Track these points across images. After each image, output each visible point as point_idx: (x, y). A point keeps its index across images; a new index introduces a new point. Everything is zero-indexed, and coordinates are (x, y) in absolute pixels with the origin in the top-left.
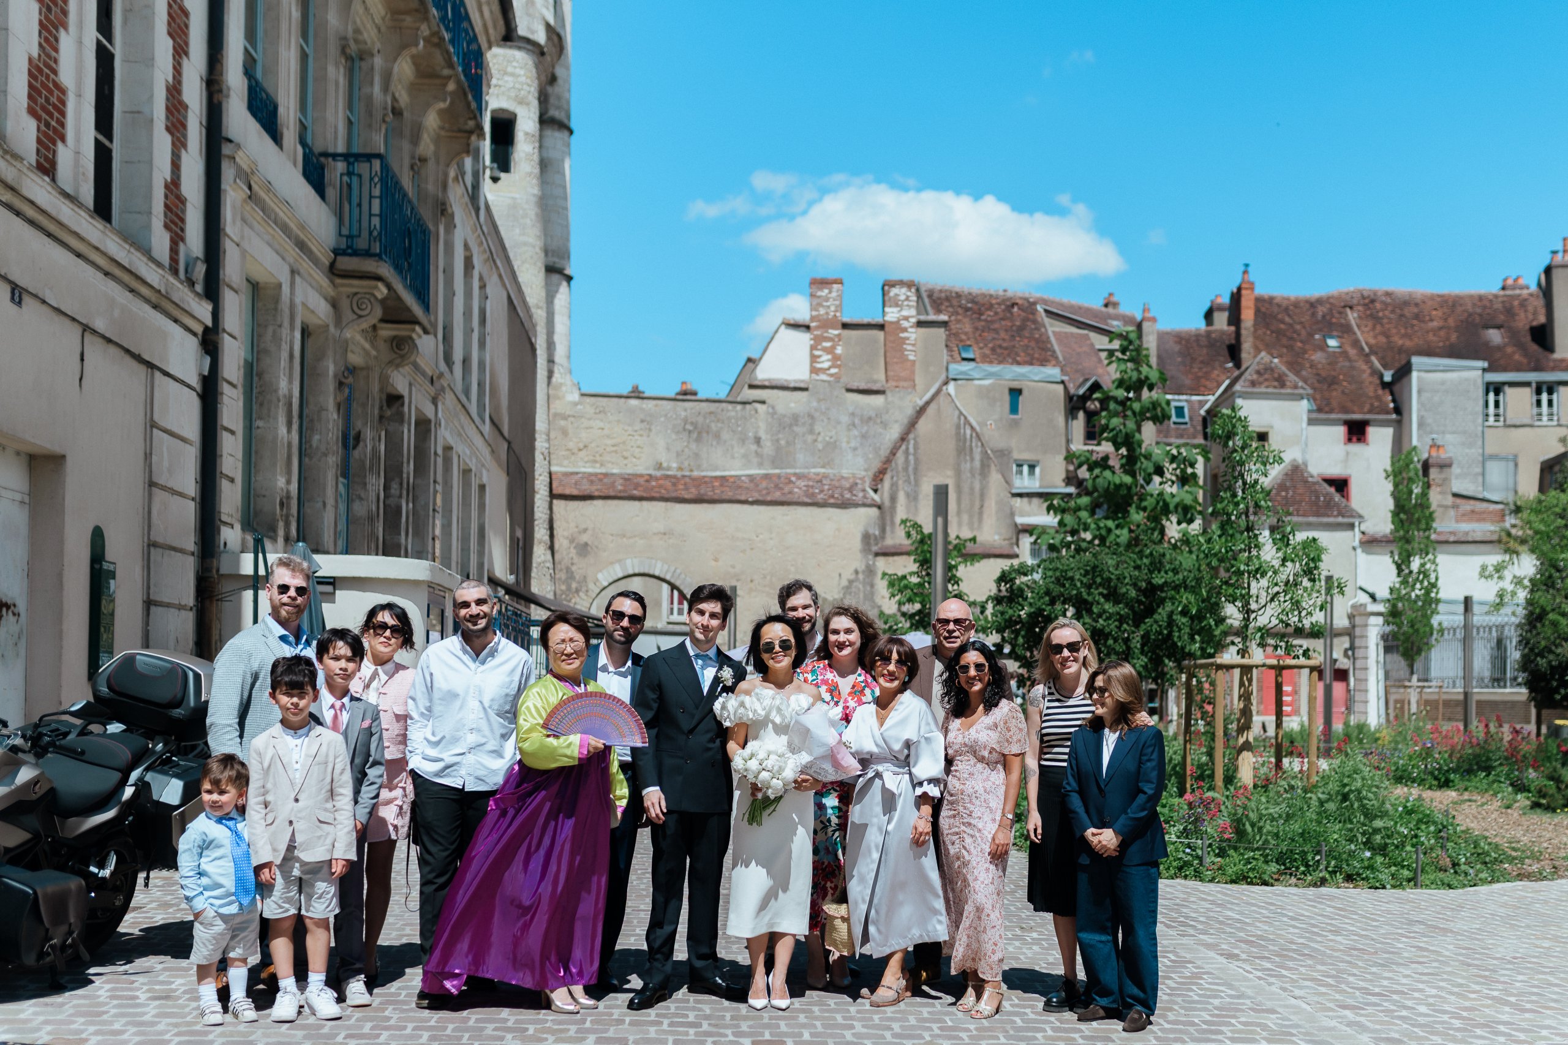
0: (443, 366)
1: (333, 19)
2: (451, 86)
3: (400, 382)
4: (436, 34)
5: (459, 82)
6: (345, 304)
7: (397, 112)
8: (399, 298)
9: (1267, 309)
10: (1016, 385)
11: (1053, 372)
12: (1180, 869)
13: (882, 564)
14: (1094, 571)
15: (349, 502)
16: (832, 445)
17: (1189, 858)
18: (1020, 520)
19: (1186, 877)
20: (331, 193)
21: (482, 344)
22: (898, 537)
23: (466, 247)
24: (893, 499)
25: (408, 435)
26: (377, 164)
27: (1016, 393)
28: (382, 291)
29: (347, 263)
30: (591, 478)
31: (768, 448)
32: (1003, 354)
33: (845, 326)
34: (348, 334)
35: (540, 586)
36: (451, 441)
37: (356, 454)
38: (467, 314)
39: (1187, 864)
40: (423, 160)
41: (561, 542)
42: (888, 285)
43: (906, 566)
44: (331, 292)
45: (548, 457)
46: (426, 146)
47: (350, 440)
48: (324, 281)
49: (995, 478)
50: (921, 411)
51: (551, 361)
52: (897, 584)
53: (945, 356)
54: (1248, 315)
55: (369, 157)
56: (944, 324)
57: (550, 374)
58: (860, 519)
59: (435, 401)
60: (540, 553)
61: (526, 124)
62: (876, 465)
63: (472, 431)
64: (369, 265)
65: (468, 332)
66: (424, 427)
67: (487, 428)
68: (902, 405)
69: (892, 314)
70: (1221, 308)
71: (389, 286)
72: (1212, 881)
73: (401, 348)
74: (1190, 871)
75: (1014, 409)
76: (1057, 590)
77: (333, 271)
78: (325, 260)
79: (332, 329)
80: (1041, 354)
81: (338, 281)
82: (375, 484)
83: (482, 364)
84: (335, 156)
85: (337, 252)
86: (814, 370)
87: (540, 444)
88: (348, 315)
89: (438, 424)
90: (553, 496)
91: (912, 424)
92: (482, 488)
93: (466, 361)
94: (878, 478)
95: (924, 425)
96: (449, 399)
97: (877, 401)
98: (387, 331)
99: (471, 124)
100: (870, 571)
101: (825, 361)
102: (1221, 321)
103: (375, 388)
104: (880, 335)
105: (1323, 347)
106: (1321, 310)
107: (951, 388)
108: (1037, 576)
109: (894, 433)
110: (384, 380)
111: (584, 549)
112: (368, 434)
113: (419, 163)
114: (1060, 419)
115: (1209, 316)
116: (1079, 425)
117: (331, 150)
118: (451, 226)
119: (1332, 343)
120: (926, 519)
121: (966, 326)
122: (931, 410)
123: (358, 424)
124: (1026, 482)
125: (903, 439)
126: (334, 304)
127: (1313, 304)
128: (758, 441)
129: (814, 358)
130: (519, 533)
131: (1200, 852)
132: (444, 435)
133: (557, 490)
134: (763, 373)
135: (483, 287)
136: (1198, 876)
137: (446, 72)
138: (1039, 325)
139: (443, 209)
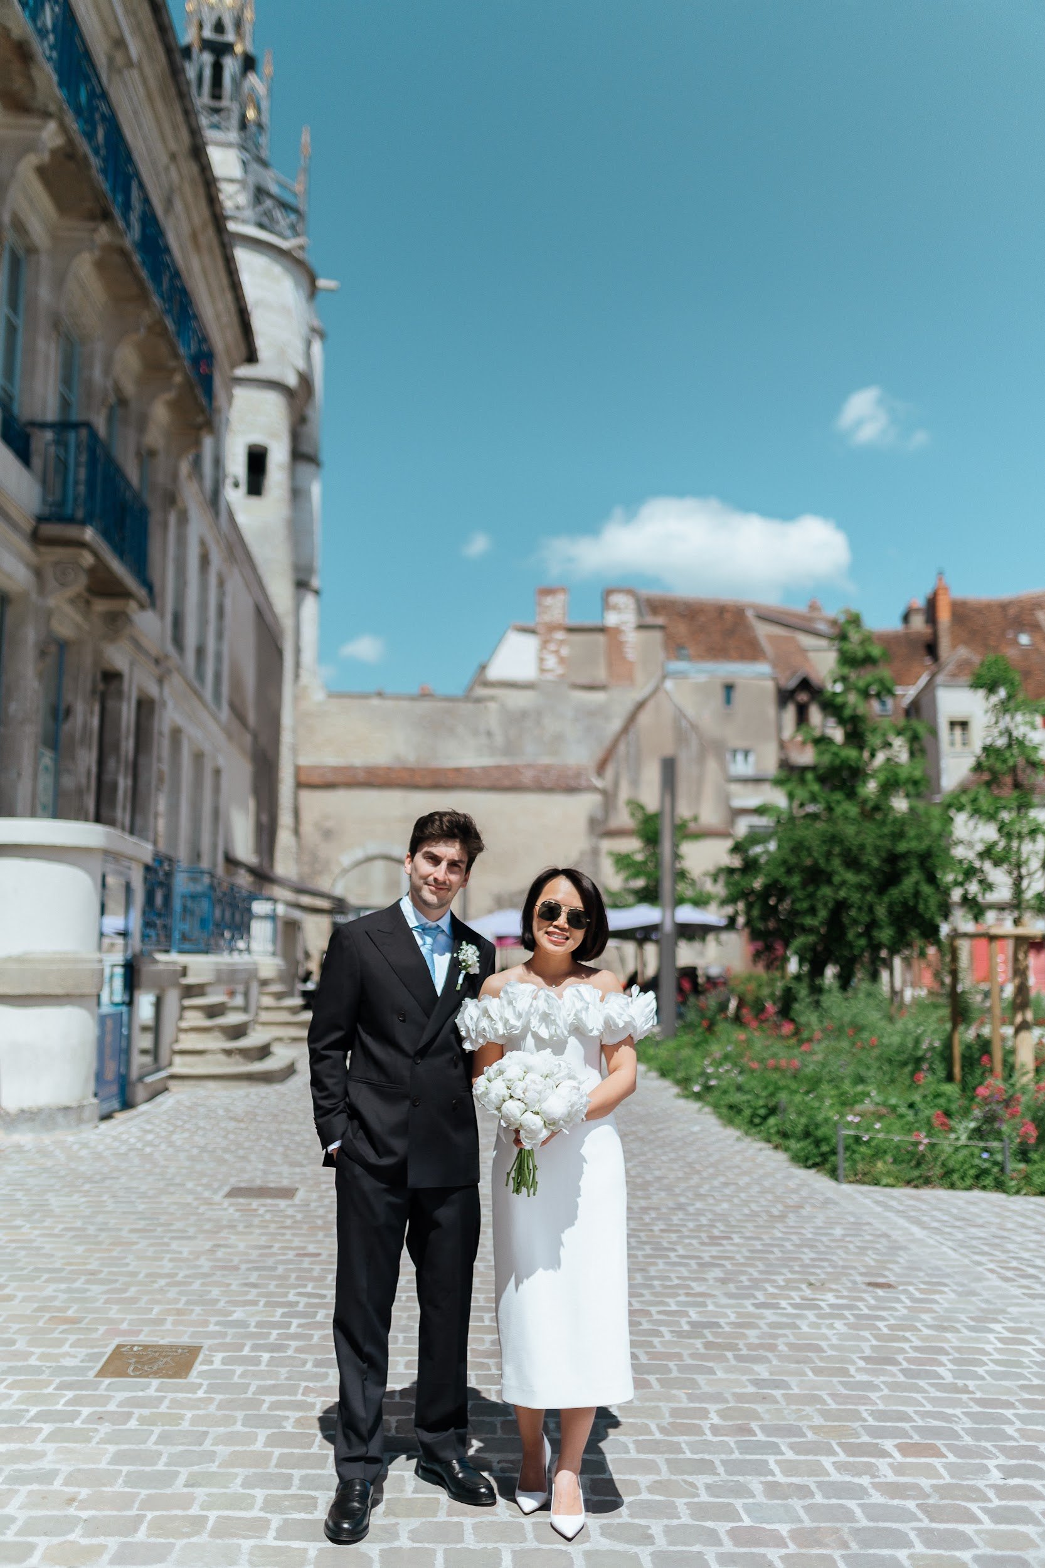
0: (170, 648)
1: (44, 293)
2: (178, 378)
3: (119, 657)
4: (160, 322)
5: (186, 375)
6: (49, 574)
7: (122, 402)
8: (108, 570)
9: (962, 613)
10: (729, 681)
11: (764, 668)
12: (977, 1177)
13: (607, 845)
14: (833, 839)
15: (57, 774)
16: (559, 738)
17: (986, 1165)
18: (738, 803)
19: (984, 1188)
20: (37, 461)
21: (220, 636)
22: (623, 818)
23: (203, 543)
24: (616, 784)
25: (127, 713)
26: (84, 432)
27: (729, 688)
28: (88, 559)
29: (51, 530)
30: (336, 769)
31: (499, 740)
32: (717, 652)
33: (571, 630)
34: (51, 602)
35: (284, 866)
36: (180, 720)
37: (66, 727)
38: (203, 605)
39: (984, 1172)
40: (152, 453)
41: (307, 828)
42: (609, 592)
43: (632, 846)
44: (33, 558)
45: (295, 750)
46: (155, 437)
47: (59, 713)
48: (25, 547)
49: (712, 765)
50: (640, 706)
51: (297, 665)
52: (623, 861)
53: (661, 654)
54: (944, 616)
55: (76, 426)
56: (662, 628)
57: (297, 676)
58: (585, 804)
59: (160, 681)
60: (284, 838)
61: (278, 457)
62: (599, 754)
63: (205, 716)
64: (71, 531)
65: (203, 623)
66: (146, 707)
67: (225, 713)
68: (621, 701)
69: (611, 619)
70: (917, 610)
71: (95, 554)
72: (1018, 1192)
73: (116, 623)
74: (988, 1181)
75: (728, 700)
76: (793, 860)
77: (36, 539)
78: (27, 526)
79: (34, 596)
80: (751, 651)
81: (43, 549)
82: (87, 758)
83: (219, 657)
84: (43, 426)
85: (41, 519)
86: (543, 670)
87: (286, 738)
88: (52, 583)
89: (164, 704)
90: (300, 785)
91: (632, 718)
92: (217, 772)
93: (200, 652)
94: (601, 768)
95: (644, 718)
96: (176, 680)
97: (599, 697)
98: (101, 606)
99: (200, 419)
100: (595, 852)
101: (551, 662)
102: (918, 623)
103: (88, 661)
104: (601, 638)
105: (1015, 642)
106: (1012, 611)
107: (669, 684)
108: (772, 846)
109: (616, 725)
110: (98, 655)
111: (328, 835)
112: (80, 708)
113: (147, 456)
114: (771, 709)
115: (906, 618)
116: (790, 713)
117: (39, 418)
118: (183, 519)
119: (1024, 639)
120: (651, 800)
121: (681, 629)
122: (650, 707)
123: (69, 697)
124: (741, 767)
125: (625, 730)
126: (38, 573)
127: (1004, 607)
128: (489, 734)
129: (541, 660)
130: (265, 818)
131: (999, 1158)
132: (170, 715)
133: (303, 778)
134: (495, 672)
135: (221, 583)
136: (1000, 1186)
137: (172, 363)
138: (748, 628)
139: (171, 499)
